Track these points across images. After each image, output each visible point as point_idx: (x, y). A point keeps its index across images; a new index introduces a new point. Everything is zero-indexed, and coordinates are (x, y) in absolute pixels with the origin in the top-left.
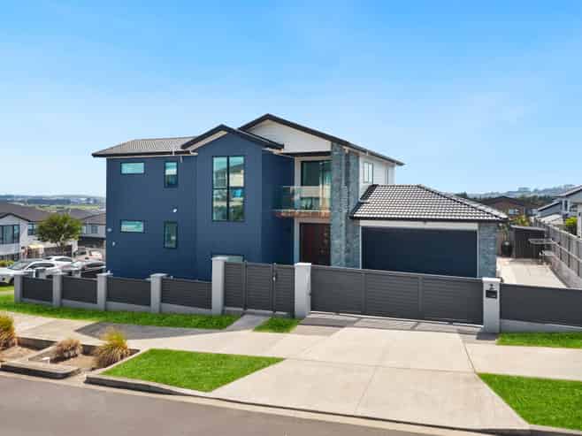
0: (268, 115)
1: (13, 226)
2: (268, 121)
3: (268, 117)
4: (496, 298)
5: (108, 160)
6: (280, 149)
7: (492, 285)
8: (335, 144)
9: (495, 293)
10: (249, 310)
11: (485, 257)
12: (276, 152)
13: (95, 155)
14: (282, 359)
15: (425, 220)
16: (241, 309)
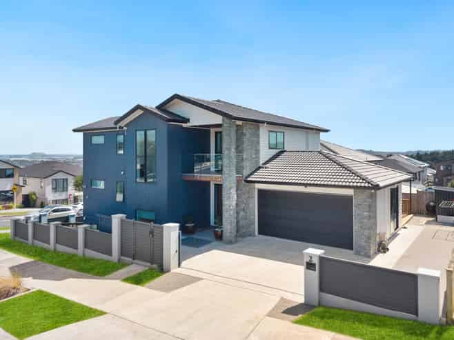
0: (176, 95)
1: (63, 179)
2: (176, 100)
3: (176, 97)
4: (315, 270)
5: (84, 134)
6: (186, 123)
7: (311, 257)
8: (225, 118)
9: (314, 265)
10: (136, 261)
11: (361, 223)
12: (184, 125)
13: (75, 131)
14: (105, 313)
15: (306, 185)
16: (130, 260)
